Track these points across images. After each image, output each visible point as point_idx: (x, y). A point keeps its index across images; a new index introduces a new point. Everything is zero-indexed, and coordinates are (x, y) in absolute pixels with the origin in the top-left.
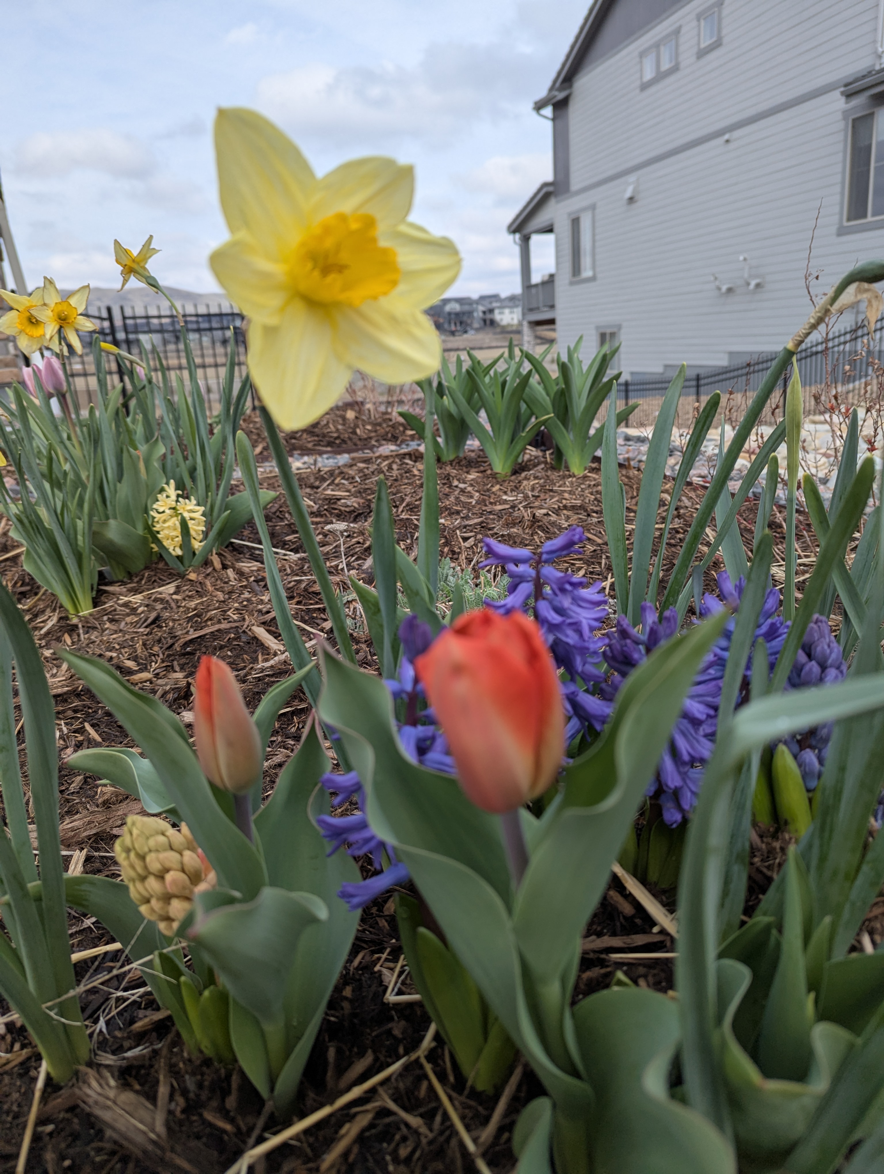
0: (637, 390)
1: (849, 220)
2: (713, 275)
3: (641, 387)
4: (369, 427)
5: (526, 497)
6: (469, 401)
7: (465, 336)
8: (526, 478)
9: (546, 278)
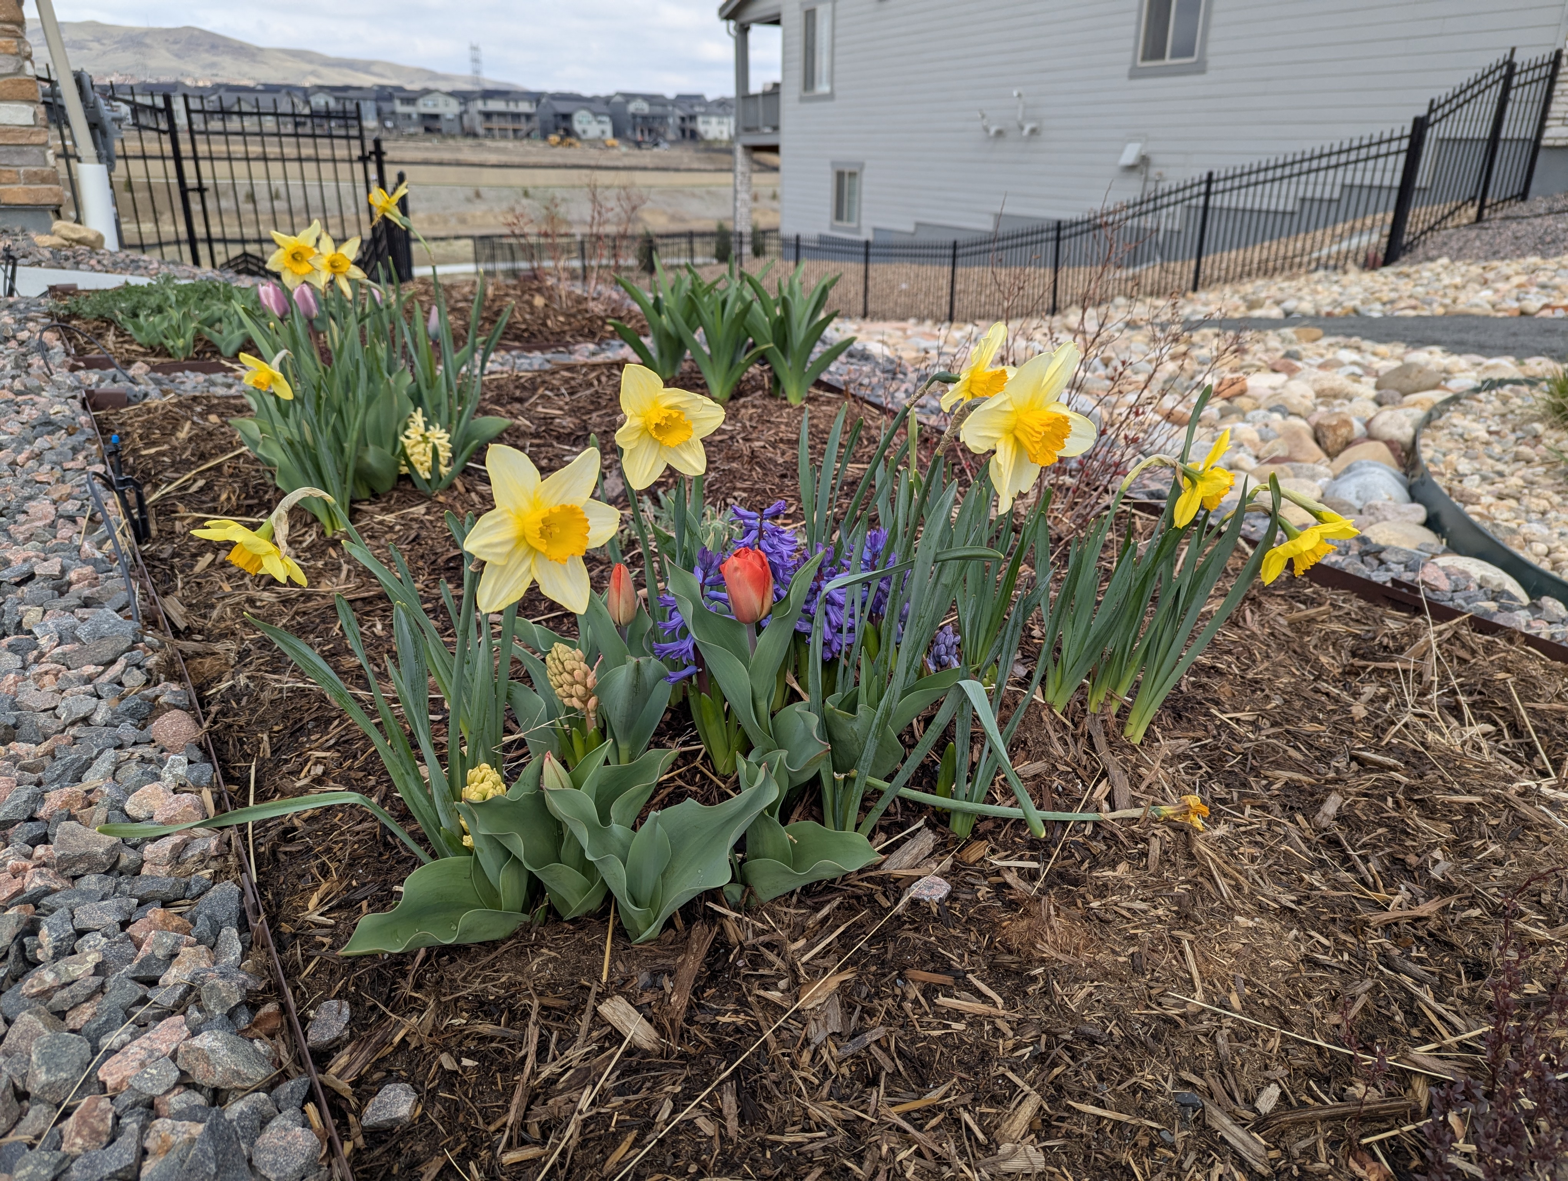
0: (881, 255)
1: (1144, 59)
2: (980, 110)
3: (886, 251)
4: (561, 319)
5: (744, 427)
6: (687, 322)
7: (655, 150)
8: (744, 406)
9: (769, 88)
